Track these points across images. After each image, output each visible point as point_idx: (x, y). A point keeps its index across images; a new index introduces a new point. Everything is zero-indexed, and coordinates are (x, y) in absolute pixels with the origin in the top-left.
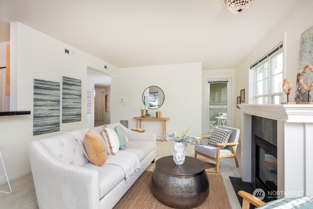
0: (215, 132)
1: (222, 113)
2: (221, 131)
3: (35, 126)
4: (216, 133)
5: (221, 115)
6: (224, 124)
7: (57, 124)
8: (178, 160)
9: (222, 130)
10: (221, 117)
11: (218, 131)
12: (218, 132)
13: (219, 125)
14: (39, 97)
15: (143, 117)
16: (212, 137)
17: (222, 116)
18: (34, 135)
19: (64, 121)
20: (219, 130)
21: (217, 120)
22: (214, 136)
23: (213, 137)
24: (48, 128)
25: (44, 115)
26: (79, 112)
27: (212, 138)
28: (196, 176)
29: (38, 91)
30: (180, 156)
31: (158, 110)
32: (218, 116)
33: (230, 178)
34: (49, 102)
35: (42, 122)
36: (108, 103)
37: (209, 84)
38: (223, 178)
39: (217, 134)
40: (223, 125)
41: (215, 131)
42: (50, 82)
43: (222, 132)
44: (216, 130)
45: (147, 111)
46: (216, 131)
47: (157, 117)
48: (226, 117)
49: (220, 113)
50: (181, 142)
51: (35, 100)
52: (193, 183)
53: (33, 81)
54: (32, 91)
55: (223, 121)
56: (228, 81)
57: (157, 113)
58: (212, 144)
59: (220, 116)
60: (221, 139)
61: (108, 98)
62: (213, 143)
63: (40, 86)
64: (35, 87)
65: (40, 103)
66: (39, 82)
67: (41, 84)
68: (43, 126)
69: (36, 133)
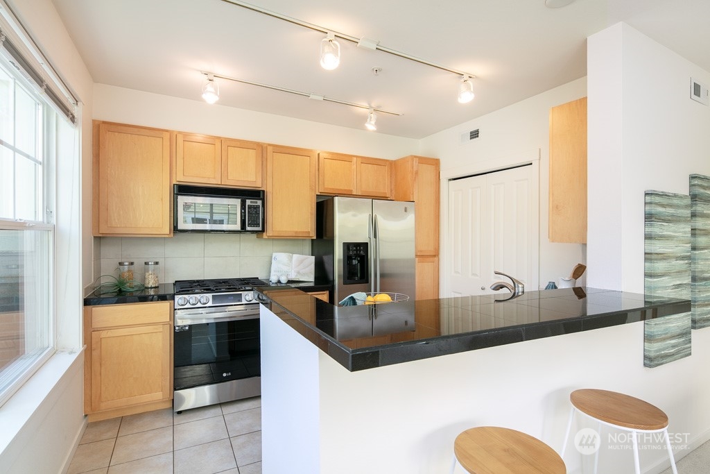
3: (652, 338)
7: (686, 333)
14: (658, 247)
18: (645, 366)
24: (673, 346)
29: (657, 229)
34: (673, 262)
35: (663, 327)
42: (674, 196)
51: (649, 256)
53: (641, 199)
54: (639, 227)
63: (660, 213)
64: (649, 217)
65: (660, 266)
66: (657, 199)
67: (663, 206)
68: (665, 339)
69: (650, 361)
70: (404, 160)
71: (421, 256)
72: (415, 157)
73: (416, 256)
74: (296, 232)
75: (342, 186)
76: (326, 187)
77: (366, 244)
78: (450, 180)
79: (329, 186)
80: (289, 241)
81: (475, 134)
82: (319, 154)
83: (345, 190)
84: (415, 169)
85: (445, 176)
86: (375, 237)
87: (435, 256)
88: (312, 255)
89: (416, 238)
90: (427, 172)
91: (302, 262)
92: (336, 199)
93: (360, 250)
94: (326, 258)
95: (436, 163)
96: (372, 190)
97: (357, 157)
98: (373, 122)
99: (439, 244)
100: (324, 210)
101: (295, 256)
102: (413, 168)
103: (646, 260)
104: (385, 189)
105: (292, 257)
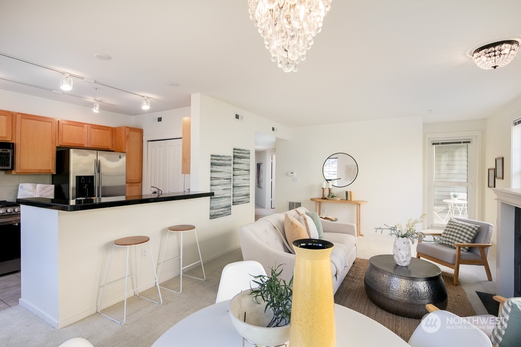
0: (450, 226)
1: (456, 194)
2: (461, 225)
3: (211, 208)
4: (453, 228)
5: (455, 196)
6: (461, 212)
7: (229, 207)
8: (402, 260)
9: (463, 225)
10: (456, 201)
11: (455, 225)
12: (455, 227)
13: (450, 213)
14: (215, 175)
15: (325, 199)
16: (445, 233)
17: (457, 199)
18: (210, 219)
19: (234, 203)
20: (458, 223)
21: (446, 204)
22: (449, 233)
23: (447, 234)
24: (222, 211)
25: (219, 196)
26: (248, 192)
27: (445, 235)
28: (431, 280)
29: (215, 168)
30: (405, 255)
31: (348, 189)
32: (449, 197)
33: (478, 293)
34: (223, 180)
35: (217, 204)
36: (262, 176)
37: (434, 146)
38: (467, 292)
39: (454, 230)
40: (459, 214)
41: (450, 224)
42: (224, 156)
43: (464, 226)
44: (452, 223)
45: (330, 190)
46: (452, 225)
47: (347, 199)
48: (464, 200)
49: (452, 194)
50: (405, 238)
51: (212, 178)
52: (427, 288)
53: (210, 158)
54: (209, 168)
55: (458, 207)
56: (469, 142)
57: (347, 193)
58: (445, 244)
59: (452, 197)
60: (462, 237)
61: (262, 167)
62: (447, 243)
63: (216, 163)
64: (212, 164)
65: (216, 182)
66: (215, 158)
67: (217, 160)
68: (218, 209)
69: (212, 217)
70: (120, 128)
71: (129, 182)
72: (127, 127)
73: (127, 183)
74: (40, 170)
75: (77, 142)
76: (64, 141)
77: (93, 176)
78: (148, 141)
79: (66, 141)
80: (34, 176)
81: (160, 119)
82: (59, 121)
83: (79, 144)
84: (127, 134)
85: (145, 139)
86: (99, 172)
87: (139, 183)
88: (52, 184)
89: (126, 172)
90: (135, 136)
91: (44, 189)
92: (72, 150)
93: (88, 180)
94: (63, 186)
95: (141, 131)
96: (98, 145)
97: (88, 124)
98: (97, 108)
99: (142, 176)
100: (62, 157)
101: (39, 186)
102: (125, 133)
103: (211, 180)
104: (108, 144)
105: (36, 186)
